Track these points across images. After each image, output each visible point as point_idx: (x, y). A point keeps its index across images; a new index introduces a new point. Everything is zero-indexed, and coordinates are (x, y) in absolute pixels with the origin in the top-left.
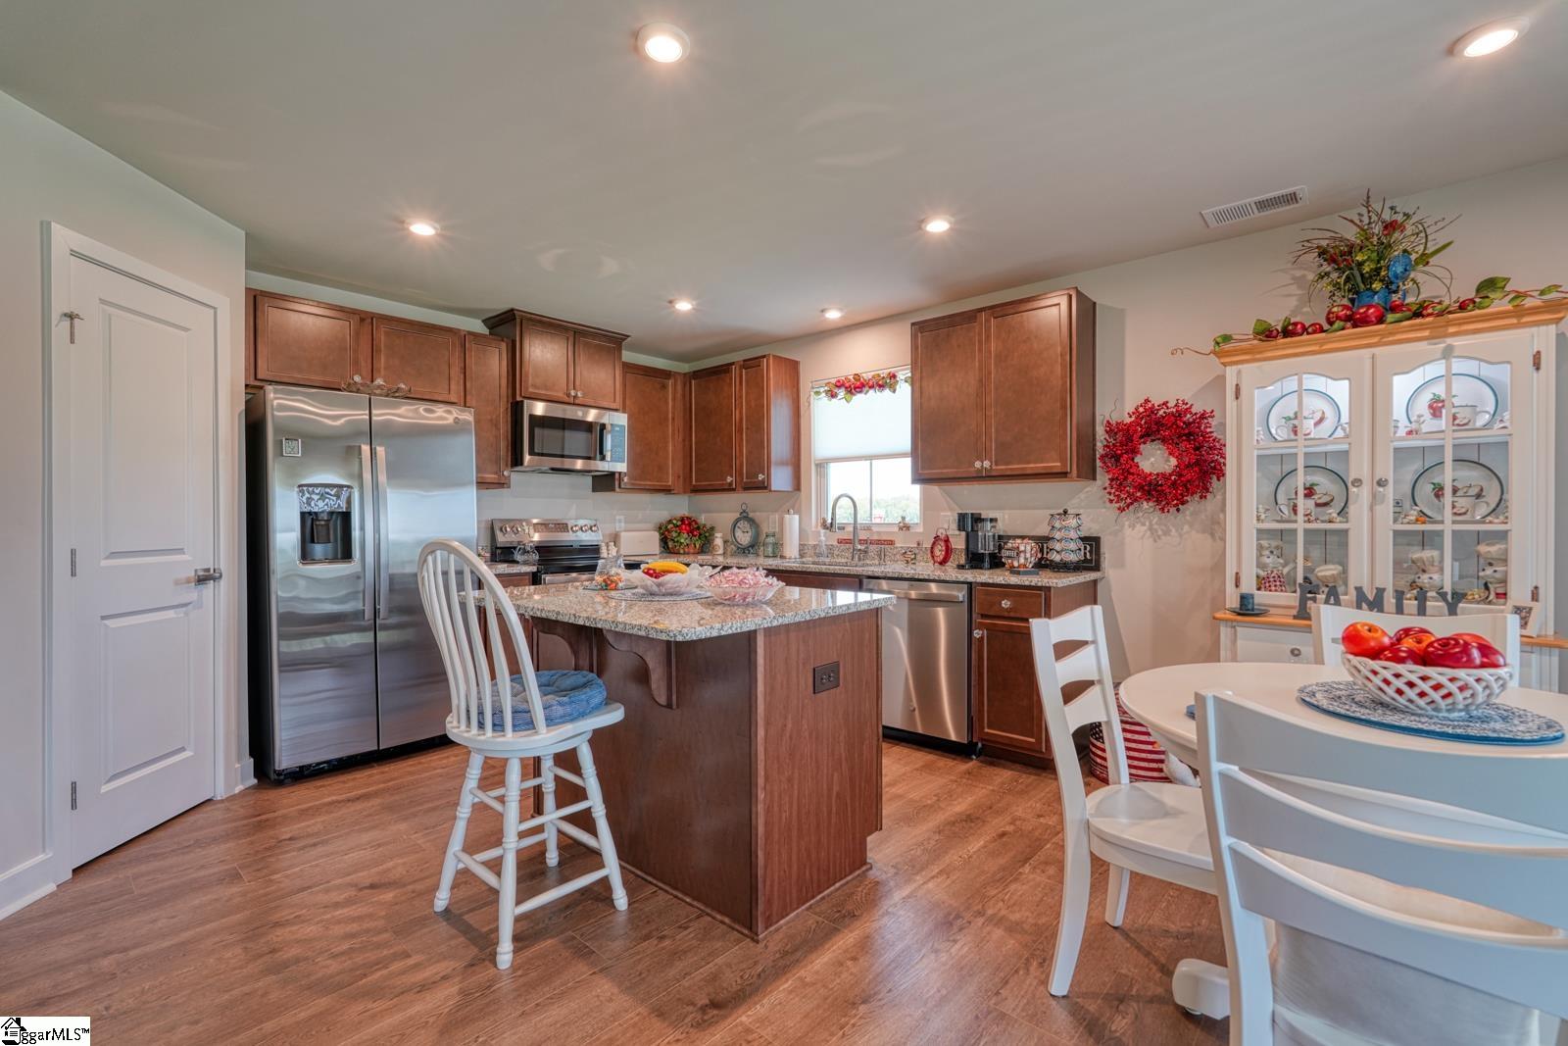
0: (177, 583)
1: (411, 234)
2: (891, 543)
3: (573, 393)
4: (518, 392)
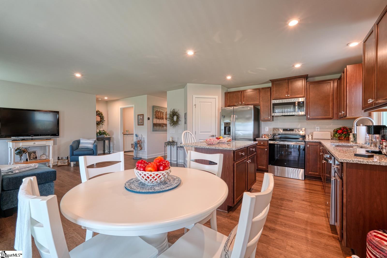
1: (227, 79)
3: (287, 96)
4: (272, 99)
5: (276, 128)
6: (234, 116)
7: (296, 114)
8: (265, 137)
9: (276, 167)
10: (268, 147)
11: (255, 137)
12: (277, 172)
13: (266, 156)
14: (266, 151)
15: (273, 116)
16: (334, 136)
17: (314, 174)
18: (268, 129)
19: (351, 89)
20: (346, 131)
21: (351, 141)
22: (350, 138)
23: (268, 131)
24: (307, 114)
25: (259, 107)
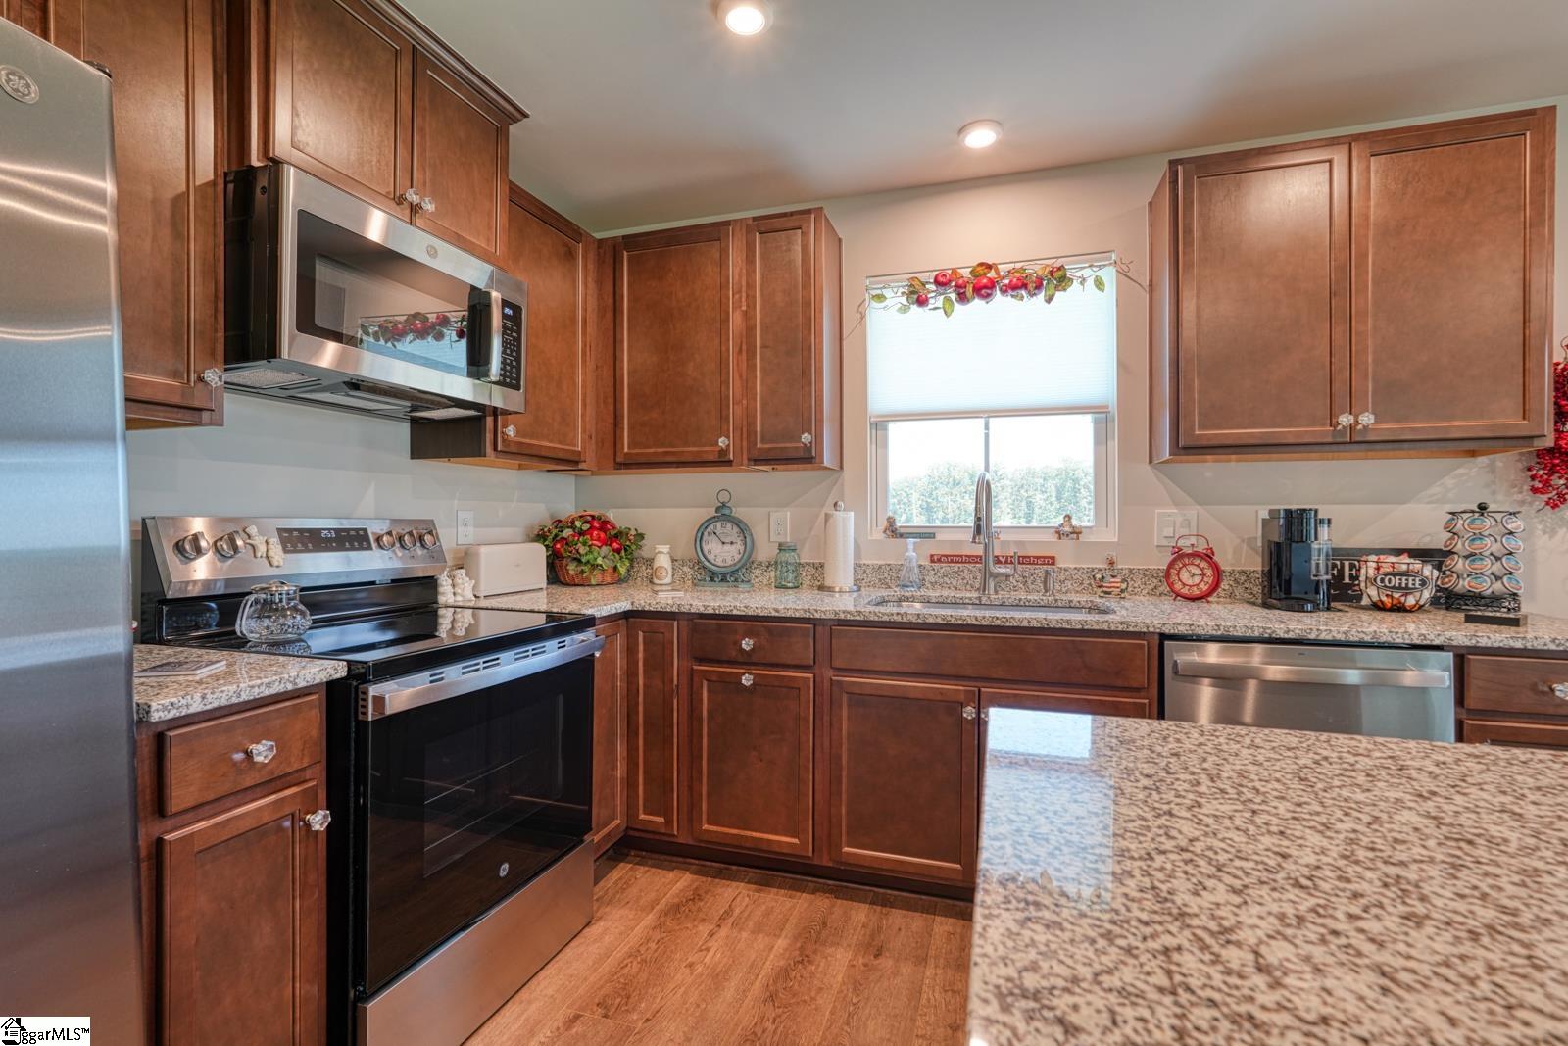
2: (1052, 560)
3: (412, 197)
22: (663, 570)
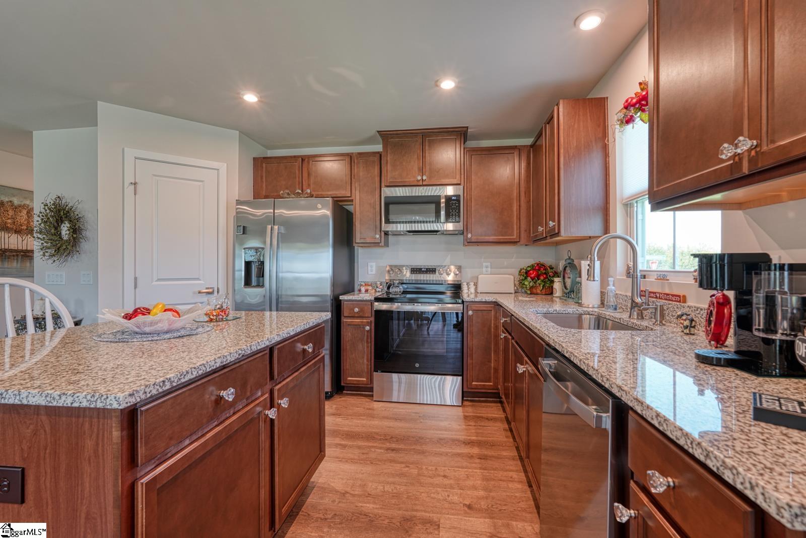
0: (194, 293)
1: (244, 101)
3: (419, 178)
4: (383, 185)
5: (396, 266)
6: (276, 227)
7: (440, 229)
8: (367, 291)
9: (395, 376)
10: (373, 319)
11: (337, 292)
12: (399, 391)
13: (368, 347)
14: (368, 331)
15: (386, 233)
16: (521, 283)
17: (484, 387)
18: (374, 269)
19: (569, 162)
20: (545, 273)
21: (556, 297)
22: (554, 290)
23: (374, 272)
24: (465, 230)
25: (350, 208)
